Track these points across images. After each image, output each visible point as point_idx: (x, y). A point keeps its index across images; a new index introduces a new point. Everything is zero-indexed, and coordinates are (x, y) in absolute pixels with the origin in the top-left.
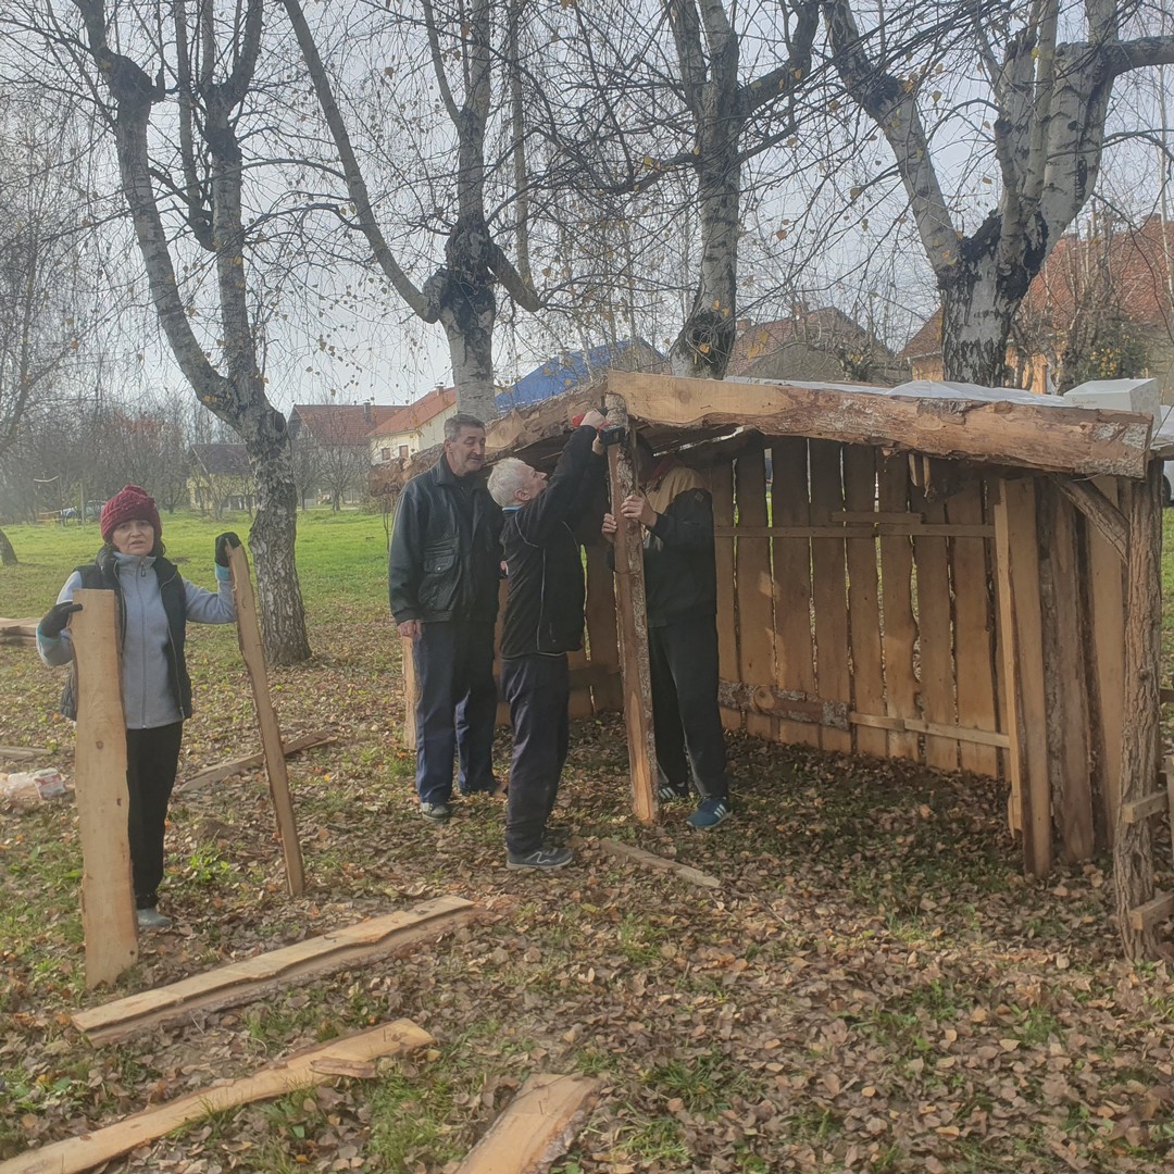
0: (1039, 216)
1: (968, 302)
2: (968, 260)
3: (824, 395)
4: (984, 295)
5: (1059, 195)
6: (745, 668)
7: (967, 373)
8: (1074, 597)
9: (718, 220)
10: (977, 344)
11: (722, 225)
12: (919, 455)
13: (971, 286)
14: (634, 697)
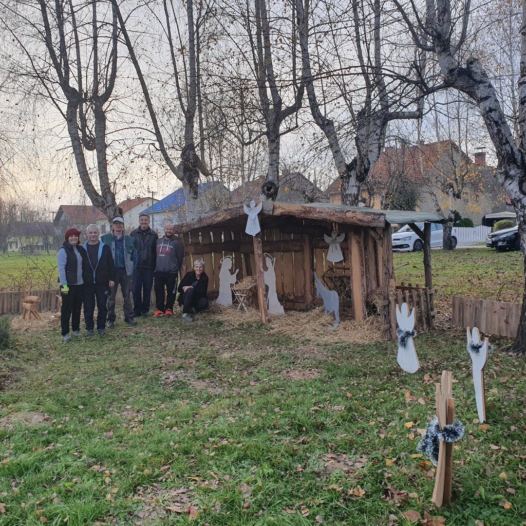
0: (368, 159)
1: (348, 183)
2: (348, 171)
3: (313, 208)
4: (353, 181)
5: (373, 153)
6: (285, 288)
7: (348, 203)
8: (374, 260)
9: (274, 153)
10: (351, 194)
11: (275, 154)
12: (335, 223)
13: (349, 178)
14: (261, 289)
